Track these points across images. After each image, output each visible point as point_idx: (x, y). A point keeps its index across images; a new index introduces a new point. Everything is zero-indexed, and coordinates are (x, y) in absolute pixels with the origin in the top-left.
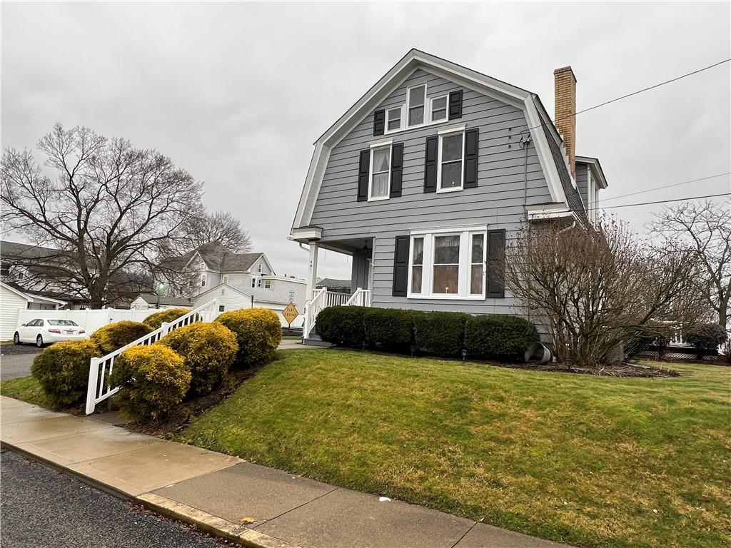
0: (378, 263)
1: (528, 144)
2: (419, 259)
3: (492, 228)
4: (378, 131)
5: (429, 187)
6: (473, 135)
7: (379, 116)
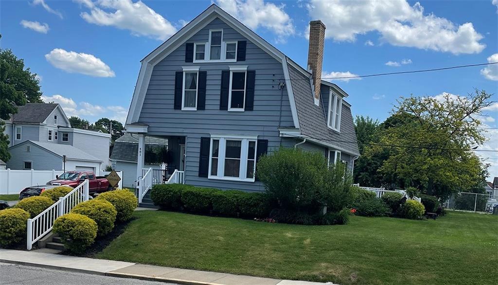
0: (189, 154)
1: (284, 88)
2: (216, 154)
3: (261, 138)
4: (189, 59)
5: (223, 106)
6: (252, 74)
7: (189, 47)
